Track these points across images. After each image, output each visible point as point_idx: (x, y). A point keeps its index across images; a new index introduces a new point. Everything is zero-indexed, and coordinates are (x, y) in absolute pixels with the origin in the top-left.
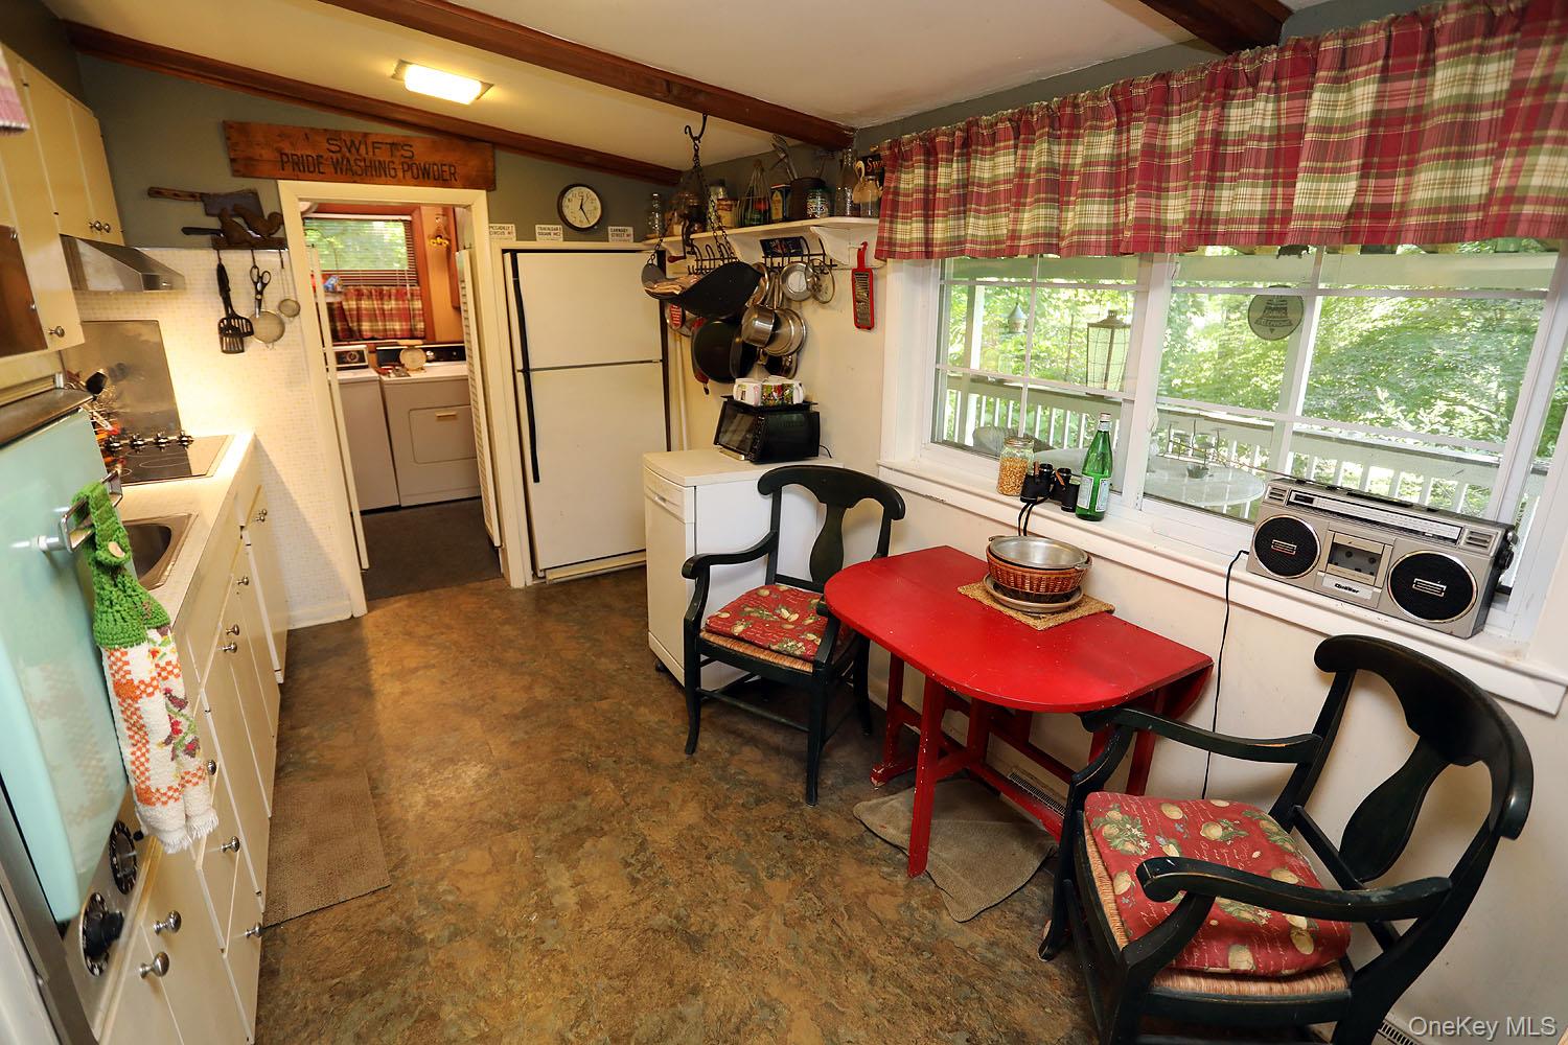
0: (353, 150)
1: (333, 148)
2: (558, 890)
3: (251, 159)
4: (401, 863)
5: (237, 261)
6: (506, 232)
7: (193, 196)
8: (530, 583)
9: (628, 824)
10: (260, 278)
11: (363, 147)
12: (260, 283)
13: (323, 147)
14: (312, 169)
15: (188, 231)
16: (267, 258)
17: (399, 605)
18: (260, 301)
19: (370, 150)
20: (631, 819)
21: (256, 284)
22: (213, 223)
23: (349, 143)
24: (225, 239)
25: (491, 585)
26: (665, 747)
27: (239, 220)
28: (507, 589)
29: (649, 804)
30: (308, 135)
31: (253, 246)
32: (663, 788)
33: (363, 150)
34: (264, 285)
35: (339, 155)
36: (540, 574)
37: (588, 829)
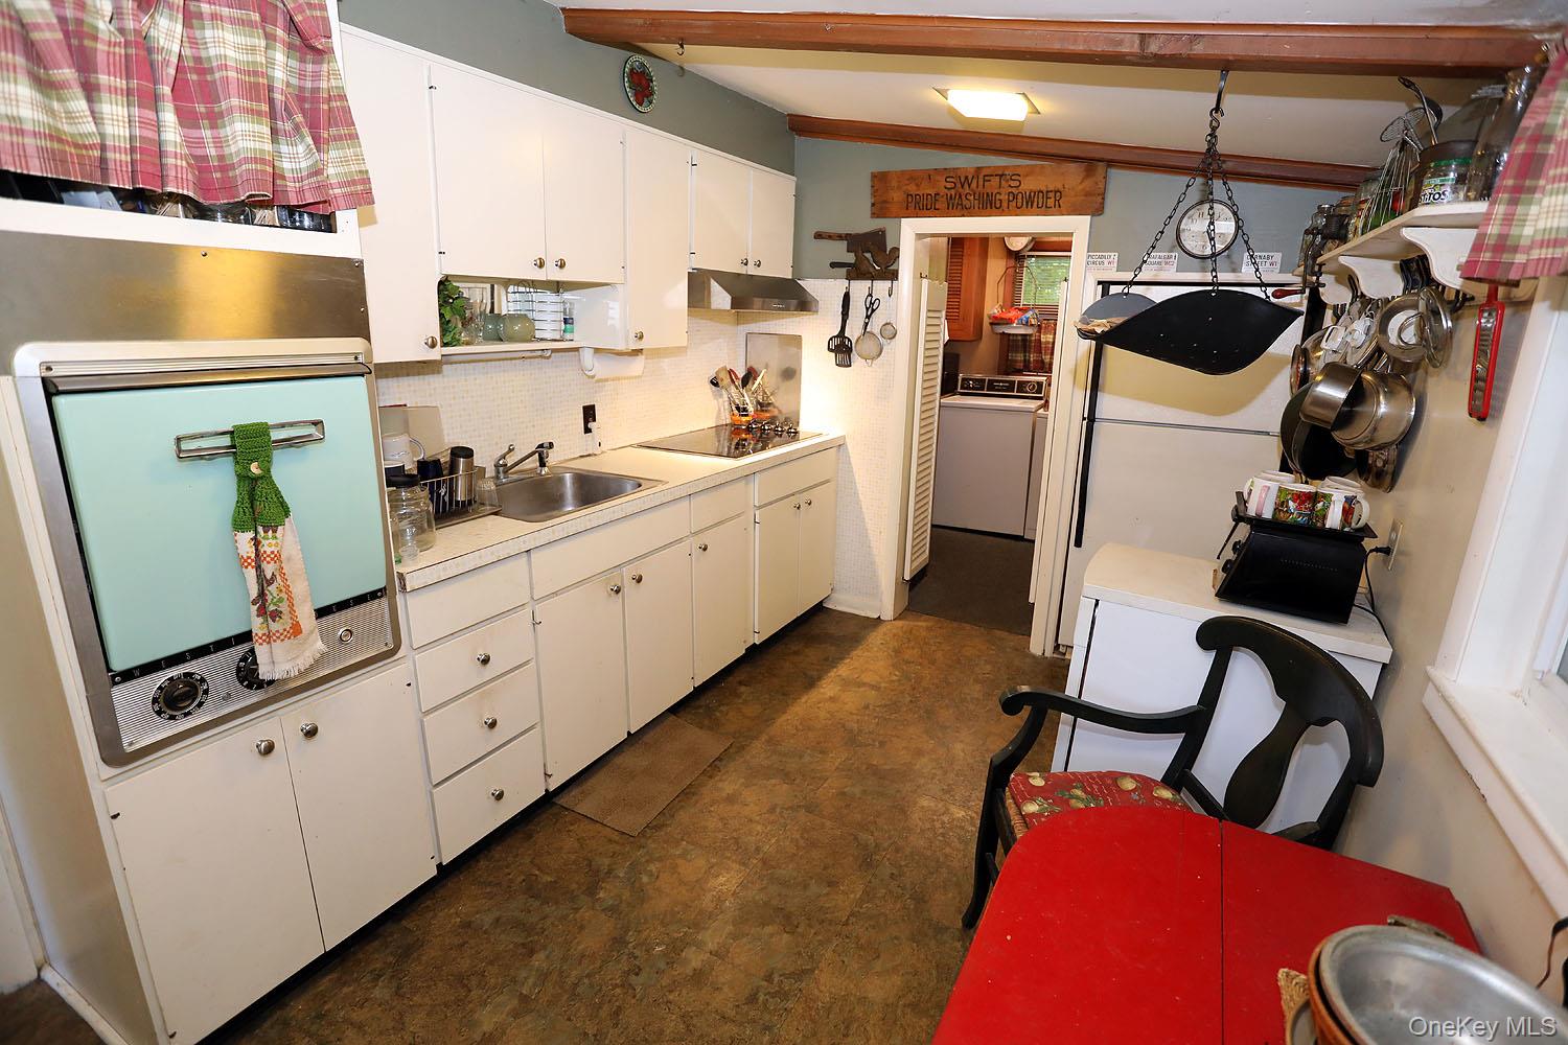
0: (966, 186)
1: (949, 185)
2: (699, 945)
3: (885, 202)
4: (658, 828)
5: (860, 288)
6: (1106, 261)
7: (840, 237)
8: (1049, 653)
9: (821, 943)
10: (872, 304)
11: (975, 181)
12: (871, 310)
13: (942, 185)
14: (929, 207)
15: (834, 265)
16: (881, 287)
17: (922, 624)
18: (867, 324)
19: (981, 183)
20: (829, 941)
21: (867, 309)
22: (850, 258)
23: (963, 180)
24: (856, 272)
25: (1012, 640)
26: (954, 898)
27: (868, 255)
28: (1023, 650)
29: (863, 941)
30: (930, 175)
31: (873, 277)
32: (896, 938)
33: (974, 185)
34: (873, 311)
35: (953, 192)
36: (1062, 649)
37: (788, 917)
